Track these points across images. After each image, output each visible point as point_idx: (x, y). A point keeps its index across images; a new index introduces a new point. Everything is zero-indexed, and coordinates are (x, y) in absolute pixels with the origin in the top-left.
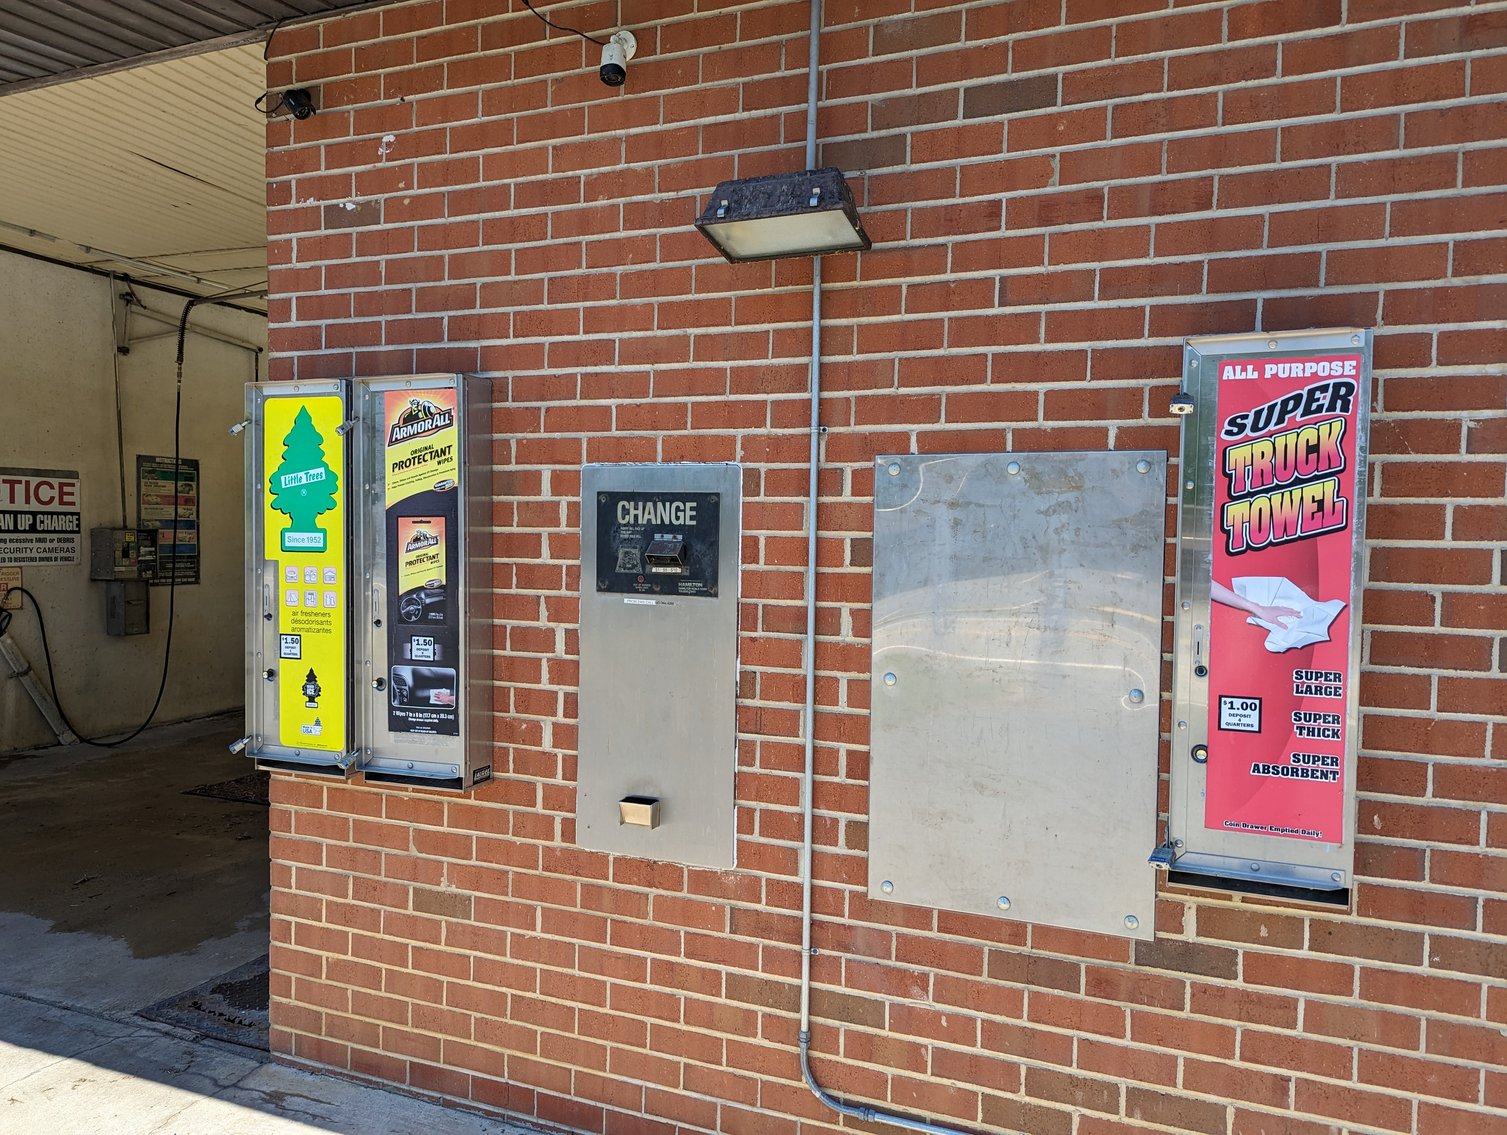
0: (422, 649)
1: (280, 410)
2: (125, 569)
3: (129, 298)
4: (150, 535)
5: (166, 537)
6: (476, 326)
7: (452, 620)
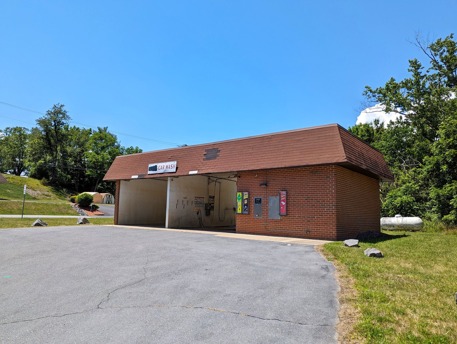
0: (246, 207)
1: (238, 194)
2: (208, 208)
3: (209, 179)
4: (210, 205)
5: (212, 205)
6: (249, 189)
7: (247, 205)
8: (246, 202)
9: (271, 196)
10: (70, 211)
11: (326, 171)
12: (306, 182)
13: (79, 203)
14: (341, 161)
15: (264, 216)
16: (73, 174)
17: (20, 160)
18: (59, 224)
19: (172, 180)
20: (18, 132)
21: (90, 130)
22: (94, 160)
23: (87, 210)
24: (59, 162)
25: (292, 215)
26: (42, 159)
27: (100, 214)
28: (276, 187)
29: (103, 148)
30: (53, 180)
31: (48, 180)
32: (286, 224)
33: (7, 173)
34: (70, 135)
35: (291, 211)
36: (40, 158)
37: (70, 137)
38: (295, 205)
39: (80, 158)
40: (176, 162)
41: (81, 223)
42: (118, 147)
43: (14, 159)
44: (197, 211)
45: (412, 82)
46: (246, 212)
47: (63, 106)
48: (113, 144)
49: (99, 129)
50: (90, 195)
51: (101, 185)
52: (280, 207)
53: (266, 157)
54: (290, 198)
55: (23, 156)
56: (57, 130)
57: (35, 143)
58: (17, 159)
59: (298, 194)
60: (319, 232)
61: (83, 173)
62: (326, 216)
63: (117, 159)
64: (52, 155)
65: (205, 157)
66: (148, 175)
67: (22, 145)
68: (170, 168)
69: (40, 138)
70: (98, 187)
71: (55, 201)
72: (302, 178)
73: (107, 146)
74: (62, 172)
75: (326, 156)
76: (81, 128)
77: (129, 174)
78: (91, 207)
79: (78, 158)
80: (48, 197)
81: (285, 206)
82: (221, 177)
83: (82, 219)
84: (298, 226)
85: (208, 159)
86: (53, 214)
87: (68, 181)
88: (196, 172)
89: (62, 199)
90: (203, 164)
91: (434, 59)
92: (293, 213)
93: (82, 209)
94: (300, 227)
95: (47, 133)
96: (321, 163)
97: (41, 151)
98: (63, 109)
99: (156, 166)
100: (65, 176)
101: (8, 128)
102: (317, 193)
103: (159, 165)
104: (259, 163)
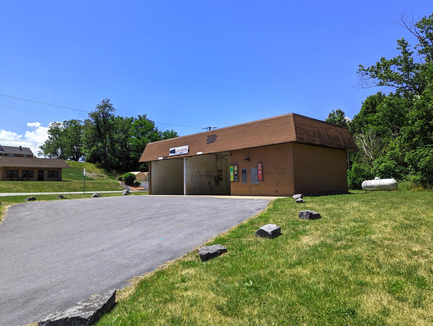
1: (231, 167)
2: (217, 179)
3: (217, 156)
4: (219, 177)
5: (220, 177)
6: (238, 164)
7: (236, 175)
8: (236, 173)
9: (252, 167)
10: (119, 188)
11: (287, 148)
12: (274, 156)
13: (125, 181)
14: (293, 140)
15: (248, 182)
16: (120, 157)
17: (77, 148)
18: (110, 196)
19: (187, 159)
20: (73, 124)
21: (132, 117)
22: (137, 144)
23: (131, 186)
24: (108, 148)
25: (266, 180)
26: (95, 146)
27: (142, 189)
28: (256, 161)
29: (143, 134)
30: (104, 164)
31: (101, 164)
32: (262, 187)
33: (68, 159)
34: (116, 124)
35: (266, 177)
36: (93, 145)
37: (116, 126)
38: (268, 173)
39: (125, 143)
40: (188, 146)
41: (125, 195)
42: (156, 131)
43: (72, 146)
44: (208, 182)
45: (401, 58)
46: (237, 180)
47: (109, 100)
48: (152, 129)
49: (139, 116)
50: (133, 174)
51: (143, 166)
52: (258, 175)
53: (247, 140)
54: (265, 168)
55: (79, 144)
56: (105, 121)
57: (88, 133)
58: (75, 147)
59: (269, 165)
60: (284, 191)
61: (129, 156)
62: (287, 179)
63: (148, 145)
64: (103, 142)
65: (207, 142)
66: (170, 156)
67: (78, 135)
68: (184, 151)
69: (92, 129)
70: (141, 167)
71: (107, 181)
72: (272, 154)
73: (147, 131)
74: (111, 156)
75: (284, 137)
76: (124, 117)
77: (157, 157)
78: (134, 184)
79: (123, 143)
80: (102, 178)
81: (261, 174)
82: (226, 155)
83: (125, 191)
84: (270, 188)
85: (209, 143)
86: (106, 190)
87: (117, 163)
88: (201, 153)
89: (113, 179)
90: (206, 147)
91: (418, 36)
92: (267, 179)
93: (128, 185)
94: (272, 188)
95: (97, 124)
96: (281, 142)
97: (94, 139)
98: (109, 103)
99: (175, 150)
100: (114, 159)
101: (65, 122)
102: (281, 164)
103: (177, 149)
104: (242, 144)
